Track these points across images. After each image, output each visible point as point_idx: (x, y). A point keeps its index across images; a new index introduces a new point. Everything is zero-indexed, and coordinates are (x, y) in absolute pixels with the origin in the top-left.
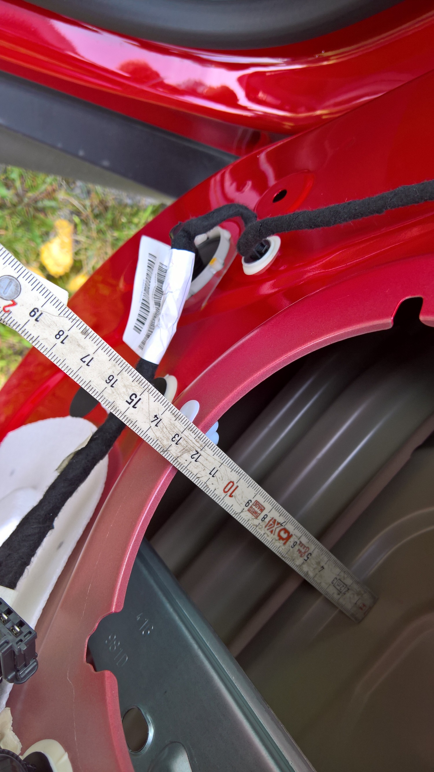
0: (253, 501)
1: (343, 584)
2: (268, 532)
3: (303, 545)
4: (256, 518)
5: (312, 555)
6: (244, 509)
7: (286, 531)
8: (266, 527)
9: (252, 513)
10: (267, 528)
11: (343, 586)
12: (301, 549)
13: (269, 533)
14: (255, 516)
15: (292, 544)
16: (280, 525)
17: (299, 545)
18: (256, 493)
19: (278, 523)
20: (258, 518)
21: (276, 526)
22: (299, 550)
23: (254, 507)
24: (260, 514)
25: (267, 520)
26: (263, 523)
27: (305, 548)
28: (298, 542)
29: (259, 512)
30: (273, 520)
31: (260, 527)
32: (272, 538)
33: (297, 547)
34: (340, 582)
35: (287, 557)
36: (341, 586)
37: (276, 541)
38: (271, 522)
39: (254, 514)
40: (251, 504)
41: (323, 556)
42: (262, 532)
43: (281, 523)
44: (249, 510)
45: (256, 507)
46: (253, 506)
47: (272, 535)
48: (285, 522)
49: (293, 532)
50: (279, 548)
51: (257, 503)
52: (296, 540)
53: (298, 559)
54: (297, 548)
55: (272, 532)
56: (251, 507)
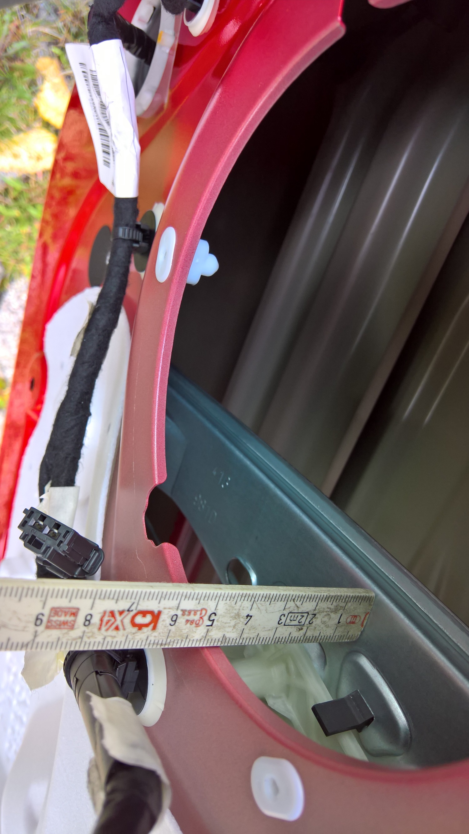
0: (46, 612)
1: (300, 615)
2: (112, 632)
3: (190, 612)
4: (72, 627)
5: (217, 613)
6: (36, 632)
7: (144, 613)
8: (100, 629)
9: (58, 627)
10: (104, 628)
11: (303, 616)
12: (192, 617)
13: (114, 633)
14: (68, 627)
15: (169, 621)
16: (126, 613)
17: (183, 614)
18: (44, 598)
19: (121, 613)
20: (76, 626)
21: (119, 618)
22: (187, 621)
23: (55, 618)
24: (75, 621)
25: (96, 620)
26: (90, 627)
27: (199, 613)
28: (179, 613)
29: (72, 618)
30: (107, 614)
31: (90, 634)
32: (123, 635)
33: (181, 621)
34: (293, 615)
35: (173, 640)
36: (299, 617)
37: (136, 634)
38: (106, 619)
39: (62, 627)
40: (45, 619)
41: (239, 603)
42: (99, 638)
43: (127, 608)
44: (47, 627)
45: (60, 616)
46: (52, 618)
47: (121, 632)
48: (133, 603)
49: (159, 607)
50: (147, 640)
51: (56, 611)
52: (173, 613)
53: (195, 632)
54: (184, 621)
55: (117, 628)
56: (49, 621)
